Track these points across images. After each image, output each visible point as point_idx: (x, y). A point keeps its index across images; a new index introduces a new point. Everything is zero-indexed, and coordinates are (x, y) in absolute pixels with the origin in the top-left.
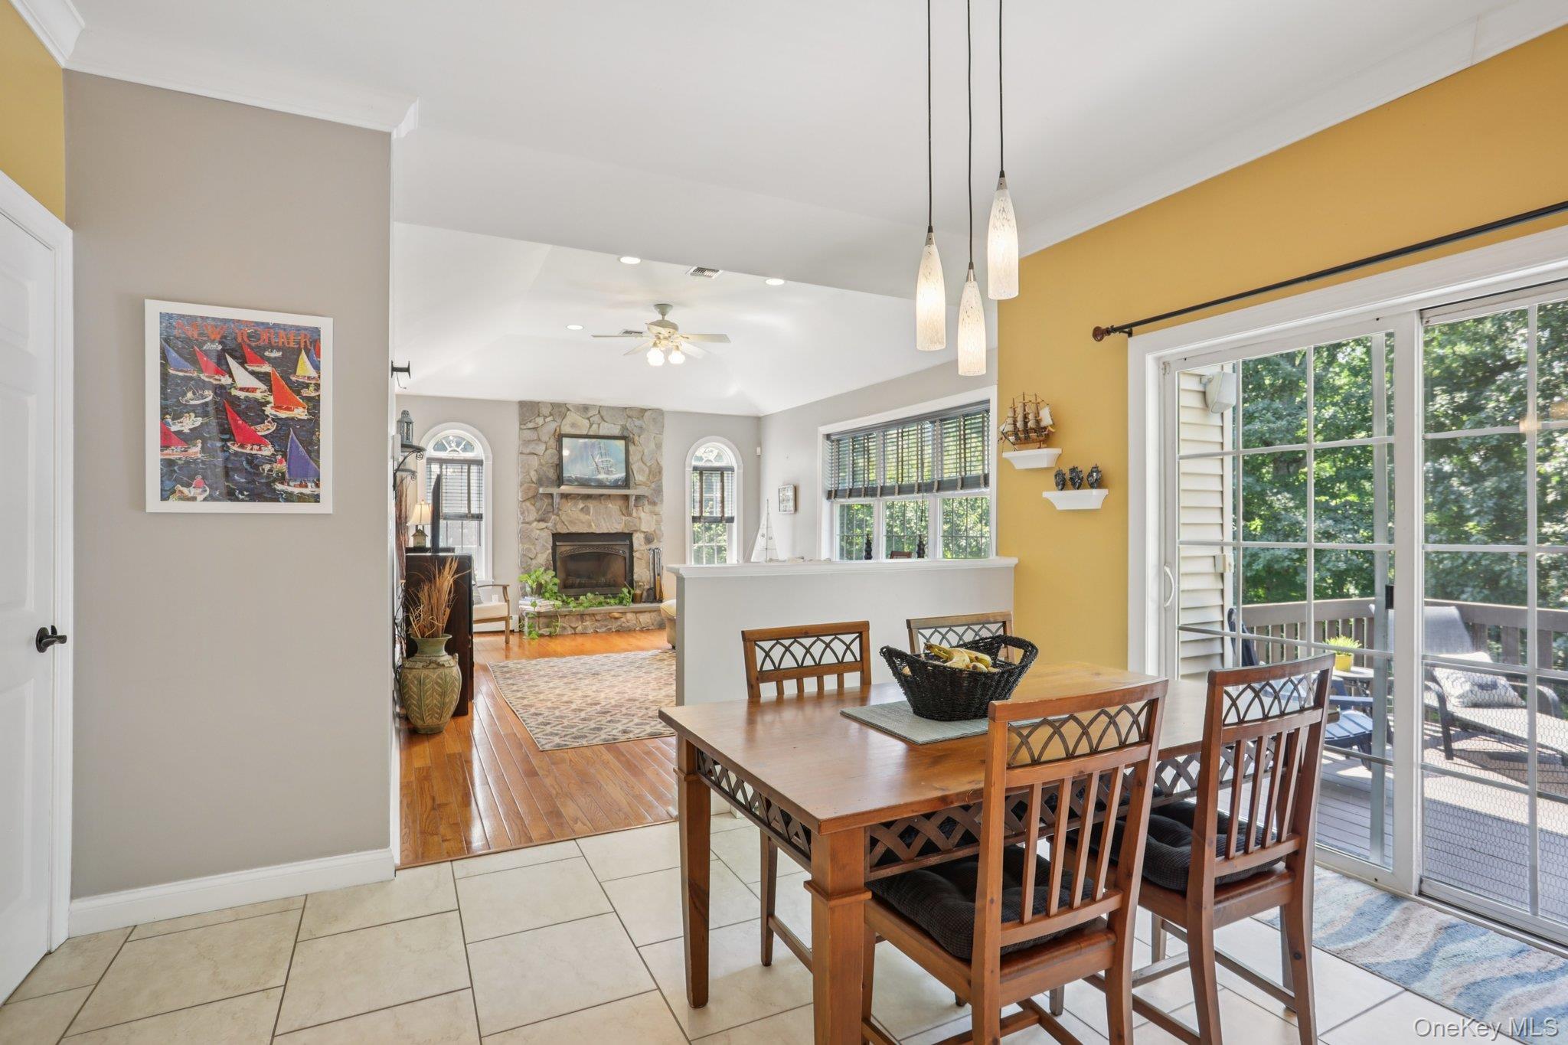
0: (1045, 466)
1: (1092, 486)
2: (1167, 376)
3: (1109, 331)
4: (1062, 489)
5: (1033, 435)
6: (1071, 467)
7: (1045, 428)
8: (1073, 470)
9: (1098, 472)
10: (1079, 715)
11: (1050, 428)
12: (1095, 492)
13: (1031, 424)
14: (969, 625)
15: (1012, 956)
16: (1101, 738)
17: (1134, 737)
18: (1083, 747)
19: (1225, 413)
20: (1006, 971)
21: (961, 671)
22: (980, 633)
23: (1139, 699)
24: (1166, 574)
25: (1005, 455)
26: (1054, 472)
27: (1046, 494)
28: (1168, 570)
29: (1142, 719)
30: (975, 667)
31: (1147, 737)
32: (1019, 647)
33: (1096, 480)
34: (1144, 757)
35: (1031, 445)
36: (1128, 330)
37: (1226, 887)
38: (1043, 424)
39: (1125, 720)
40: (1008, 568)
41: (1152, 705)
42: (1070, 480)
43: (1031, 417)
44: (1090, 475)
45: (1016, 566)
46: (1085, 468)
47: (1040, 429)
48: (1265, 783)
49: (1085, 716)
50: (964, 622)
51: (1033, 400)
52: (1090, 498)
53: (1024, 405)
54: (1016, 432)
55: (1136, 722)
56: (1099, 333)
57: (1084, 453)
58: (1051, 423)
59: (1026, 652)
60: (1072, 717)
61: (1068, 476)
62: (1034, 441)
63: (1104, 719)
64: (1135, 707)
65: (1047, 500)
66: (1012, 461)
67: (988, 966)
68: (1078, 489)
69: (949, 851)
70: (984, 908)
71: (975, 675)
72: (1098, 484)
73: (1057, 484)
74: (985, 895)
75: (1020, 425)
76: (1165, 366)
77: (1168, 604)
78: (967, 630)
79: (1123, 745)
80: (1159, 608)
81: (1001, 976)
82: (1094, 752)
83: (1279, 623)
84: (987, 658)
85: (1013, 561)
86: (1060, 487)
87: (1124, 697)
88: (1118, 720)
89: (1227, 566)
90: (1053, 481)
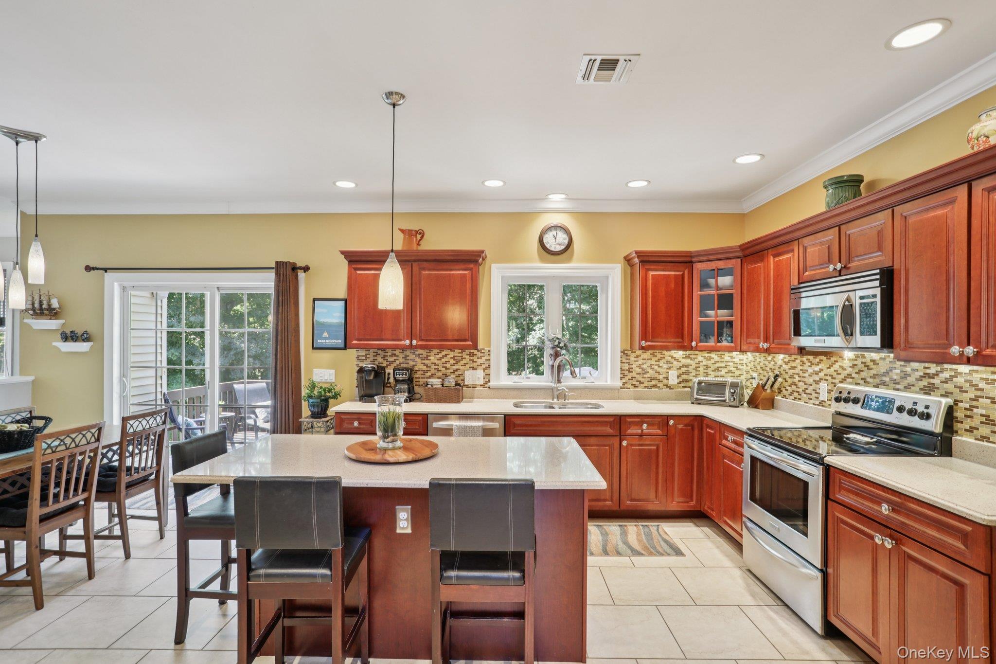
0: (54, 329)
1: (84, 341)
2: (125, 293)
3: (94, 269)
4: (65, 342)
5: (46, 312)
6: (71, 330)
7: (54, 309)
8: (72, 332)
9: (87, 334)
10: (71, 435)
11: (58, 310)
12: (85, 344)
13: (45, 306)
14: (8, 415)
15: (44, 519)
16: (80, 442)
17: (93, 440)
18: (73, 445)
19: (163, 300)
20: (41, 524)
21: (14, 431)
22: (16, 418)
23: (95, 428)
24: (123, 381)
25: (25, 321)
26: (60, 332)
27: (54, 344)
28: (124, 379)
29: (96, 435)
30: (21, 429)
31: (98, 440)
32: (43, 420)
33: (86, 337)
34: (97, 446)
35: (44, 317)
36: (106, 270)
37: (129, 486)
38: (53, 307)
39: (89, 435)
40: (27, 383)
41: (100, 429)
42: (69, 337)
43: (45, 302)
44: (82, 335)
45: (33, 381)
46: (79, 331)
47: (50, 309)
48: (151, 453)
49: (73, 436)
50: (6, 413)
51: (47, 293)
52: (84, 347)
53: (40, 296)
54: (33, 309)
55: (93, 435)
56: (88, 268)
57: (78, 322)
58: (58, 306)
59: (46, 421)
60: (68, 436)
61: (69, 334)
62: (46, 315)
63: (81, 436)
64: (93, 431)
65: (55, 347)
66: (31, 325)
67: (34, 522)
68: (75, 342)
69: (14, 492)
70: (32, 503)
71: (21, 432)
72: (87, 340)
73: (62, 338)
74: (33, 498)
75: (37, 305)
76: (124, 289)
77: (124, 394)
78: (7, 417)
79: (88, 443)
80: (120, 397)
81: (40, 526)
82: (77, 446)
83: (192, 396)
84: (27, 425)
85: (31, 378)
86: (64, 340)
87: (88, 428)
88: (86, 435)
89: (163, 372)
90: (60, 336)
